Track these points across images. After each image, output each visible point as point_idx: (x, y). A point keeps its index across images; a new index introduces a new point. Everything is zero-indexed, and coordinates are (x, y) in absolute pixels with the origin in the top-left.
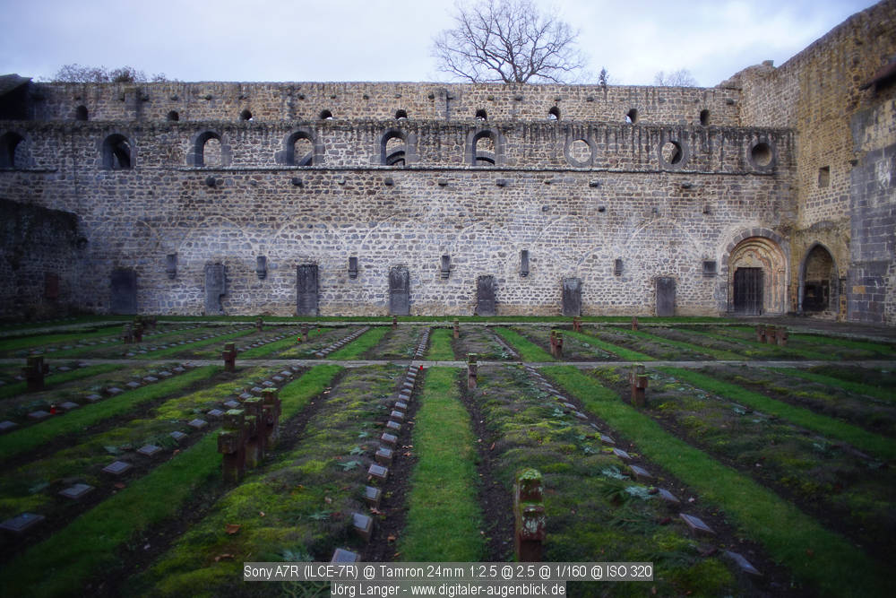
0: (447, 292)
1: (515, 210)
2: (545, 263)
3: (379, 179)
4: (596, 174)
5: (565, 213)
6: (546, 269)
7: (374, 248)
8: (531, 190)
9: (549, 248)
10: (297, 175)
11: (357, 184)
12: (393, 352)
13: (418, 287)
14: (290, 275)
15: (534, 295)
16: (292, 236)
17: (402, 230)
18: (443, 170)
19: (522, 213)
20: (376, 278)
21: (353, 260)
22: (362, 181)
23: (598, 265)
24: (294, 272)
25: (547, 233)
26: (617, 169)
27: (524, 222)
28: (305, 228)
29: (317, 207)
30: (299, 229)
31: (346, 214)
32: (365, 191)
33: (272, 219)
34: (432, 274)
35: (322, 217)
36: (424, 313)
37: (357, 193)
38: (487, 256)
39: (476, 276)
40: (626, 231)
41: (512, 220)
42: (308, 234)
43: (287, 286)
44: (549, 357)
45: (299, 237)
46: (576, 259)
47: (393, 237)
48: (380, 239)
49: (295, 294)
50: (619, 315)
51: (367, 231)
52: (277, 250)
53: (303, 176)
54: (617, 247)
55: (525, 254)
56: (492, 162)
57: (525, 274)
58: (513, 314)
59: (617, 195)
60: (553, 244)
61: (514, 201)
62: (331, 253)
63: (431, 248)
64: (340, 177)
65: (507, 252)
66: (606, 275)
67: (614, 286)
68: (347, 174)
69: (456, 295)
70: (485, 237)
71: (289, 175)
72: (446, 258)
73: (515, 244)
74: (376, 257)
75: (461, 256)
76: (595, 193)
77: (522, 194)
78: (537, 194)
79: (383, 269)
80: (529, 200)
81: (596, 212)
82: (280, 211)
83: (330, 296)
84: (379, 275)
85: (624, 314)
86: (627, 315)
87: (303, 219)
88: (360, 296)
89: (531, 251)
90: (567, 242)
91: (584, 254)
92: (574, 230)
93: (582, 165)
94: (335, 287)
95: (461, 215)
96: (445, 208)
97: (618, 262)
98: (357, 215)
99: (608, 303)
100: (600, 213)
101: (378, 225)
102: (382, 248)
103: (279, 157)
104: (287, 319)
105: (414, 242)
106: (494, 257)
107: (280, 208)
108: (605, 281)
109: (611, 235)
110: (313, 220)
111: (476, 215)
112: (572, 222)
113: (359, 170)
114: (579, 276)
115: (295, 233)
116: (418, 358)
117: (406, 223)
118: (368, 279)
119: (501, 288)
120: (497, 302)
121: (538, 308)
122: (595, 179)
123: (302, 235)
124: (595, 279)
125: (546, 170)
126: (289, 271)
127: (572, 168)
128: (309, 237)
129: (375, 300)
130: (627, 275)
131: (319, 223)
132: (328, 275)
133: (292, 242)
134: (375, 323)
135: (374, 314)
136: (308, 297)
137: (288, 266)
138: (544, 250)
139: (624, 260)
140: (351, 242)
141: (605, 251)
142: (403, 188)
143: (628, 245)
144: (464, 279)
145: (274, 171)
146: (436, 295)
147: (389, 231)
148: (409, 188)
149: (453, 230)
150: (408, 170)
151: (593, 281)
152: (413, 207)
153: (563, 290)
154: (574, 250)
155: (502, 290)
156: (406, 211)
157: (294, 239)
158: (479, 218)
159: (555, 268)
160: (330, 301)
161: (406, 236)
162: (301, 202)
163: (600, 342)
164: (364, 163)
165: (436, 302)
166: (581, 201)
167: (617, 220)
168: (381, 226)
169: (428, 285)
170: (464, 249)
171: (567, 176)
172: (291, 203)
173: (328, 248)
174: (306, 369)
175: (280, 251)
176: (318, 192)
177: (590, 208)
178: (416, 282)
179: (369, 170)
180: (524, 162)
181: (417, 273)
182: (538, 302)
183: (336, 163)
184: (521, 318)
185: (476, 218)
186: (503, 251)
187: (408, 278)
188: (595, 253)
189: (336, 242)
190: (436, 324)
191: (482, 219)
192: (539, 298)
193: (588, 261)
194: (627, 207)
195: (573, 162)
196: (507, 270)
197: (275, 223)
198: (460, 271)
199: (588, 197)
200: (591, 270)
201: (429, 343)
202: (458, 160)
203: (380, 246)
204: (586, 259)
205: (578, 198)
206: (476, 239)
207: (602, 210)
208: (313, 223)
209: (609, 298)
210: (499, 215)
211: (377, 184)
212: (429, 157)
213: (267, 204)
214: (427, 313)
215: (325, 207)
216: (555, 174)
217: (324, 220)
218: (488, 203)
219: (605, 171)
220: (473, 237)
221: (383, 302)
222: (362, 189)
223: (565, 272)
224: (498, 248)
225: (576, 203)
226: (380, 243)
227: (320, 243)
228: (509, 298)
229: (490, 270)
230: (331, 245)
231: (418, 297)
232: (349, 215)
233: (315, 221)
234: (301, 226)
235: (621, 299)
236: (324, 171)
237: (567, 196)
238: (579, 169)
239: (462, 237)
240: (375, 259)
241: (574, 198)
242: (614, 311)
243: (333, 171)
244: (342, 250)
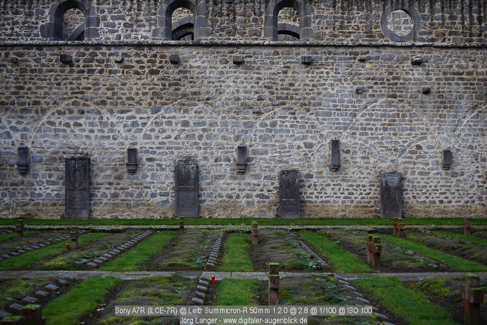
0: (244, 190)
1: (324, 92)
2: (360, 154)
3: (163, 57)
4: (419, 50)
5: (383, 95)
6: (361, 162)
7: (157, 137)
8: (343, 69)
9: (364, 138)
10: (66, 51)
11: (137, 62)
12: (180, 261)
13: (209, 184)
14: (57, 169)
15: (346, 193)
16: (60, 123)
17: (190, 116)
18: (239, 46)
19: (332, 96)
20: (159, 173)
21: (132, 152)
22: (142, 58)
23: (422, 157)
24: (62, 166)
25: (362, 120)
26: (445, 44)
27: (335, 106)
28: (75, 114)
29: (89, 89)
30: (68, 115)
31: (124, 97)
32: (147, 70)
33: (36, 103)
34: (226, 168)
35: (95, 101)
36: (216, 215)
37: (137, 73)
38: (291, 147)
39: (278, 170)
40: (455, 117)
41: (320, 104)
42: (79, 121)
43: (53, 183)
44: (365, 267)
45: (68, 125)
46: (396, 150)
47: (179, 125)
48: (165, 126)
49: (63, 192)
50: (449, 216)
51: (149, 118)
52: (42, 140)
53: (73, 53)
54: (445, 135)
55: (335, 144)
56: (296, 36)
57: (336, 168)
58: (323, 215)
59: (445, 73)
60: (369, 132)
61: (322, 82)
62: (106, 143)
63: (224, 138)
64: (116, 54)
65: (314, 142)
66: (432, 169)
67: (443, 182)
68: (125, 50)
69: (255, 193)
70: (289, 124)
71: (56, 51)
72: (242, 150)
73: (324, 133)
74: (159, 148)
75: (260, 147)
76: (418, 73)
77: (332, 74)
78: (350, 74)
79: (168, 163)
80: (340, 80)
81: (420, 95)
82: (46, 93)
83: (104, 195)
84: (163, 170)
85: (454, 215)
86: (457, 216)
87: (73, 104)
88: (140, 195)
89: (343, 141)
90: (385, 129)
91: (405, 145)
92: (393, 116)
93: (402, 39)
94: (110, 184)
95: (260, 99)
96: (241, 90)
97: (447, 154)
98: (137, 98)
99: (435, 202)
100: (424, 95)
101: (162, 111)
102: (166, 138)
103: (45, 29)
104: (54, 222)
105: (204, 130)
106: (299, 147)
107: (46, 90)
108: (431, 175)
109: (438, 121)
110: (85, 105)
111: (278, 98)
112: (391, 106)
113: (140, 46)
114: (400, 170)
115: (64, 120)
116: (210, 269)
117: (195, 108)
118: (149, 174)
119: (307, 184)
120: (302, 202)
121: (352, 209)
122: (418, 55)
123: (72, 122)
124: (420, 173)
125: (360, 46)
126: (55, 165)
127: (391, 43)
128: (80, 125)
129: (159, 199)
130: (457, 169)
131: (92, 107)
132: (102, 170)
133: (59, 130)
134: (158, 227)
135: (156, 216)
136: (77, 195)
137: (55, 159)
138: (359, 140)
139: (453, 151)
140: (130, 131)
141: (430, 140)
142: (191, 67)
143: (457, 133)
144: (263, 175)
145: (39, 47)
146: (230, 192)
147: (174, 117)
148: (199, 67)
149: (250, 116)
150: (198, 45)
151: (416, 176)
152: (204, 89)
153: (382, 186)
154: (394, 140)
155: (309, 187)
156: (195, 93)
157: (62, 127)
158: (281, 102)
159: (372, 160)
160: (105, 201)
161: (196, 124)
162: (71, 83)
163: (427, 249)
164: (146, 38)
165: (231, 201)
166: (402, 81)
167: (444, 103)
168: (166, 112)
169: (222, 182)
170: (264, 139)
171: (385, 52)
172: (59, 84)
173: (103, 137)
174: (76, 282)
175: (45, 141)
176: (91, 71)
177: (413, 89)
178: (206, 177)
179: (151, 46)
180: (335, 36)
181: (208, 167)
182: (353, 201)
183: (112, 38)
184: (331, 221)
185: (278, 102)
186: (310, 140)
187: (198, 172)
188: (419, 143)
189: (112, 131)
190: (230, 227)
191: (285, 104)
192: (353, 197)
193: (411, 152)
194: (457, 88)
195: (393, 36)
196: (314, 163)
197: (39, 107)
198: (259, 164)
199: (410, 76)
200: (415, 163)
201: (222, 250)
202: (257, 34)
203: (164, 135)
204: (408, 150)
205: (398, 79)
206: (278, 127)
207: (427, 92)
208: (85, 109)
209: (436, 197)
210: (305, 99)
211: (161, 62)
212: (222, 30)
213: (31, 85)
214: (220, 214)
215: (99, 89)
216: (371, 50)
217: (97, 104)
218: (292, 85)
219: (430, 46)
220: (274, 124)
221: (167, 202)
222: (143, 67)
223: (384, 165)
224: (304, 137)
225: (396, 84)
226: (164, 131)
227: (92, 131)
228: (317, 197)
229: (294, 163)
230: (106, 134)
231: (210, 195)
232: (128, 99)
233: (87, 105)
234: (71, 112)
235: (450, 197)
236: (98, 46)
237: (385, 75)
238: (398, 44)
239: (262, 125)
240: (158, 151)
241: (394, 79)
242: (444, 212)
243: (109, 46)
244: (120, 140)
